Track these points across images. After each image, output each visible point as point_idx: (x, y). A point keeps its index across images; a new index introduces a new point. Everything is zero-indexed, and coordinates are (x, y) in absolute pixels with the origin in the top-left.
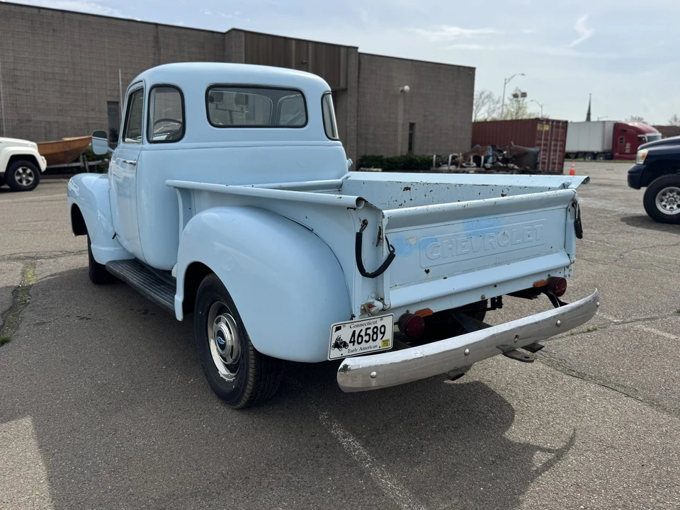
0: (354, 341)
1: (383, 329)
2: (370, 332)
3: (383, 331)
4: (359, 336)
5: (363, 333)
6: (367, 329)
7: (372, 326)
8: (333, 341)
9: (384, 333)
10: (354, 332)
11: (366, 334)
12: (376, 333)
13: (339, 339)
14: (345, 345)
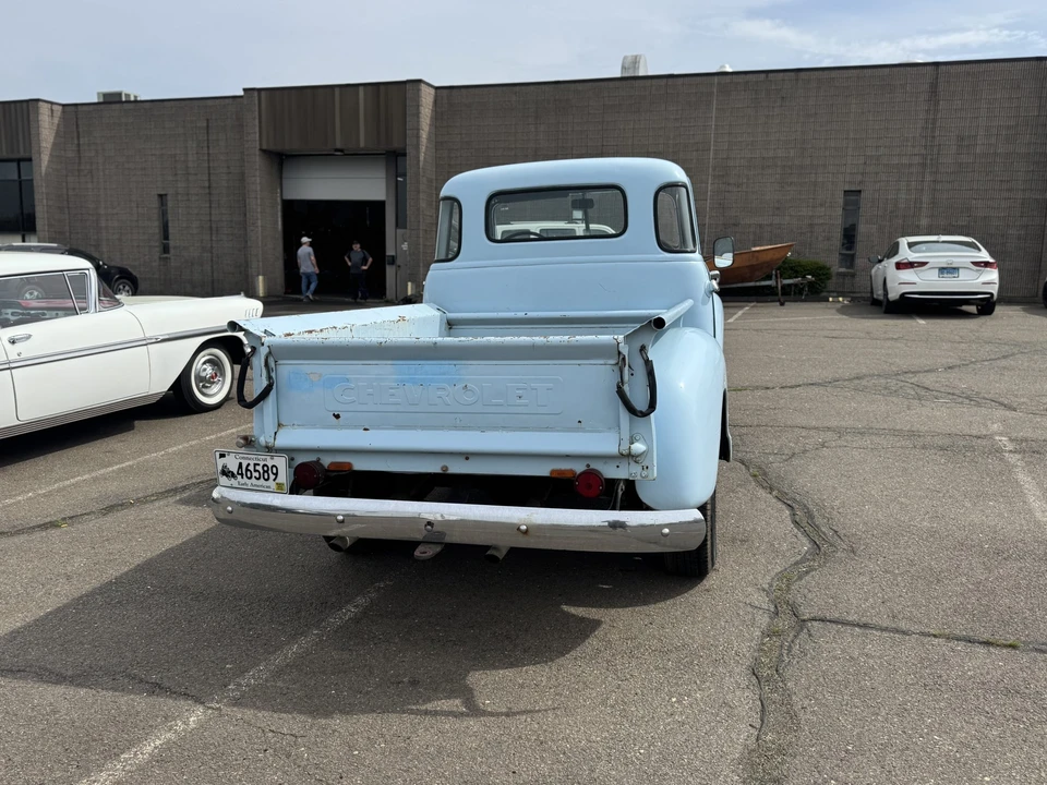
0: (242, 474)
1: (274, 470)
2: (259, 468)
3: (275, 471)
4: (247, 470)
5: (251, 468)
6: (255, 465)
7: (262, 463)
8: (220, 468)
9: (276, 474)
10: (240, 464)
11: (255, 471)
12: (267, 471)
13: (224, 467)
14: (233, 475)
